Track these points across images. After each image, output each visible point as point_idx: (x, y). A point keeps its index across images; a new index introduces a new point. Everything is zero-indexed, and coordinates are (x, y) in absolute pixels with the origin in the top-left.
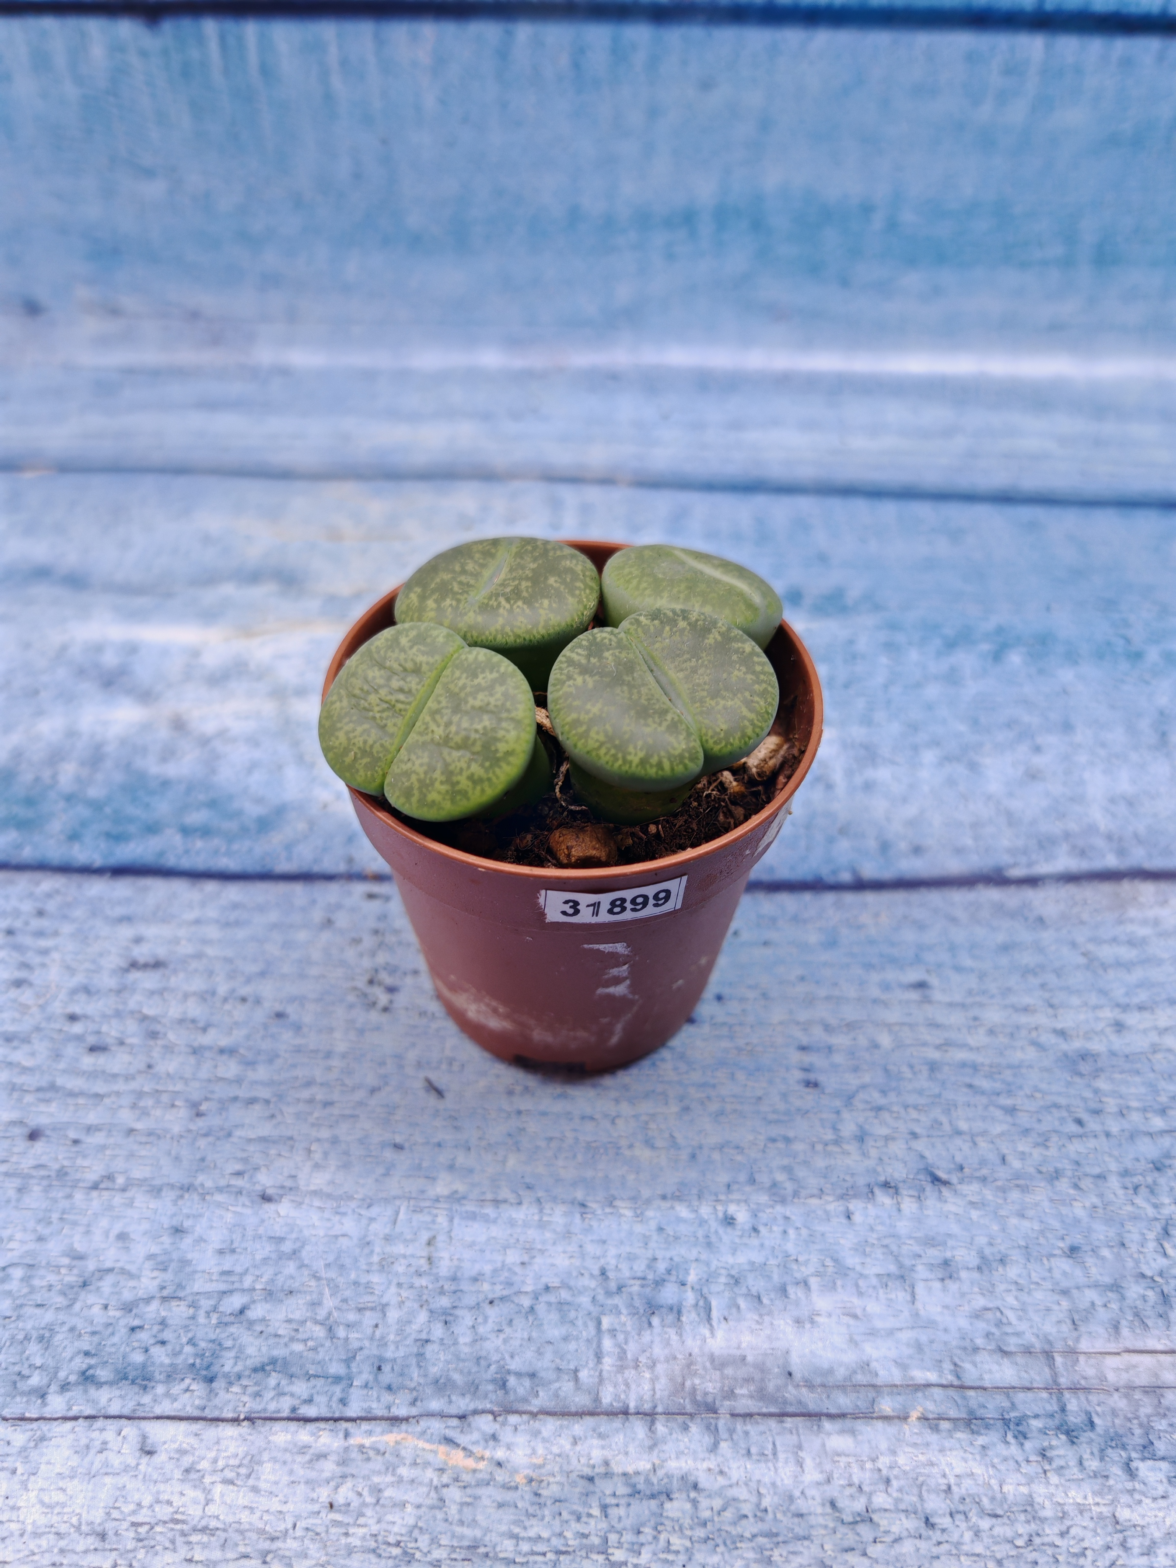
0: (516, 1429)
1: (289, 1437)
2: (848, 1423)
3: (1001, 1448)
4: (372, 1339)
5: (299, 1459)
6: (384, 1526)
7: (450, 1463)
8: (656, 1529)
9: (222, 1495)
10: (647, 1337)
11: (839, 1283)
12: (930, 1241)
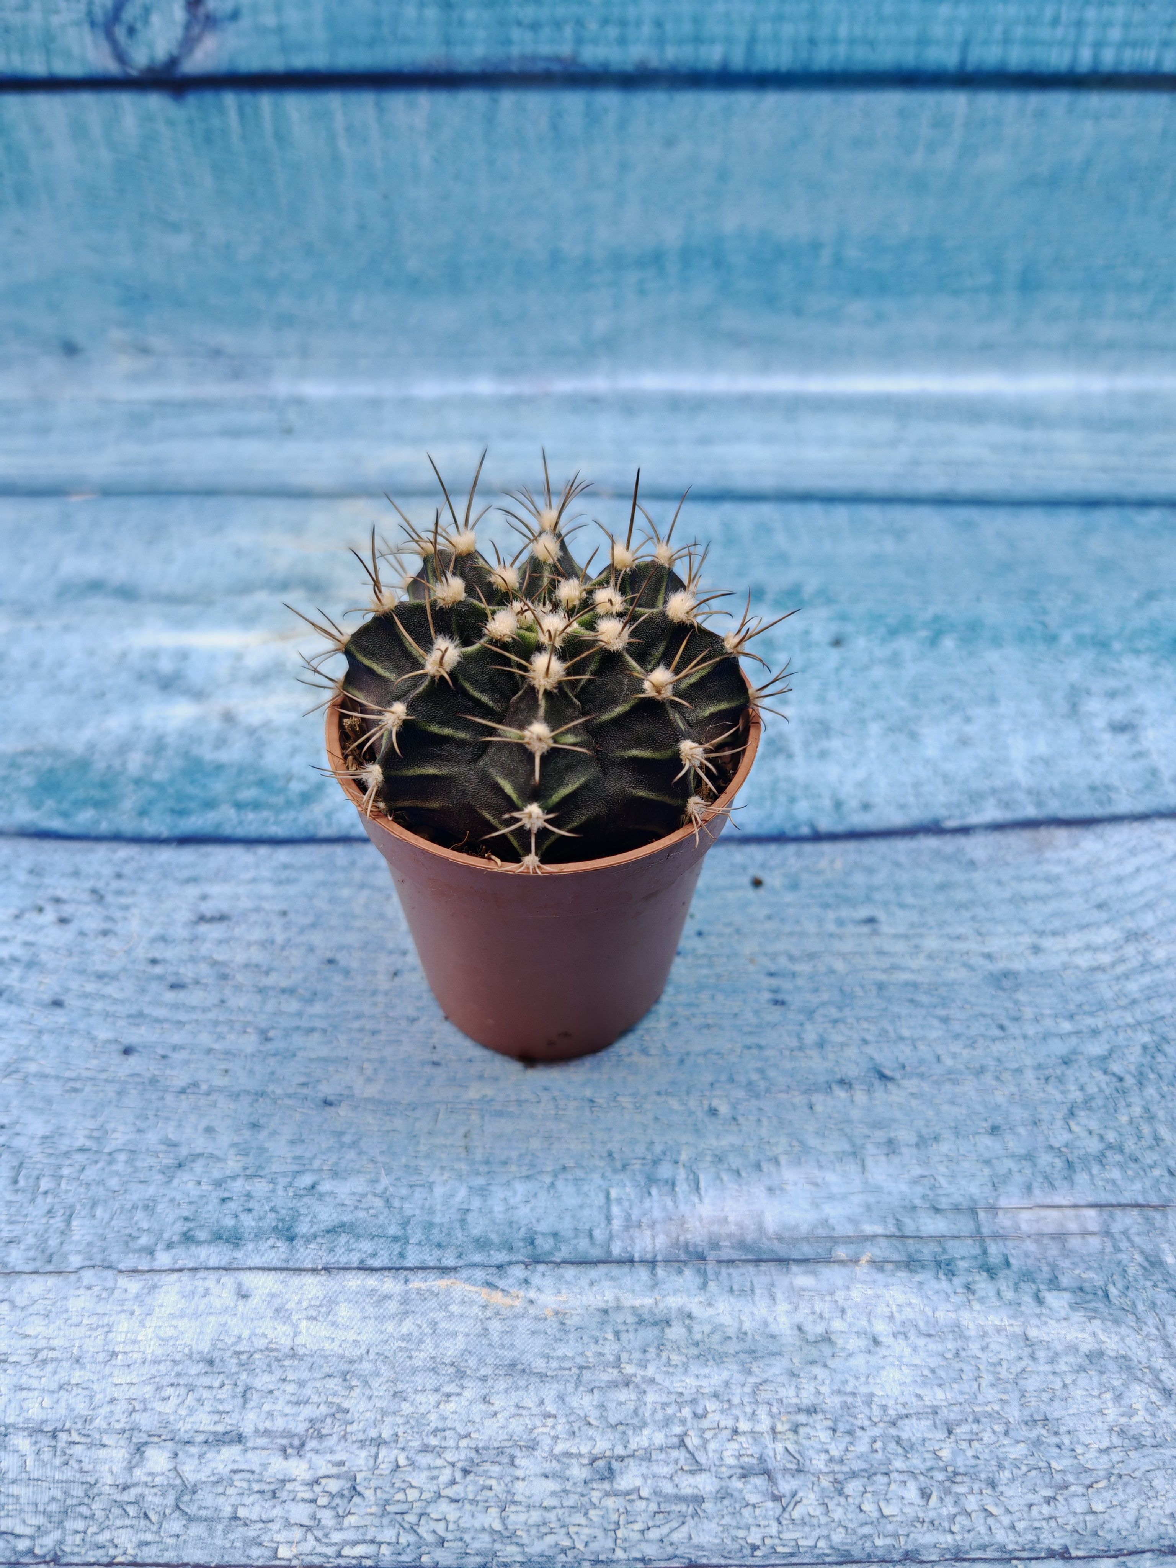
0: (544, 1275)
1: (359, 1282)
2: (811, 1267)
3: (934, 1284)
4: (422, 1208)
5: (368, 1299)
6: (441, 1350)
7: (492, 1301)
8: (658, 1348)
9: (307, 1329)
10: (647, 1204)
11: (803, 1159)
12: (877, 1125)
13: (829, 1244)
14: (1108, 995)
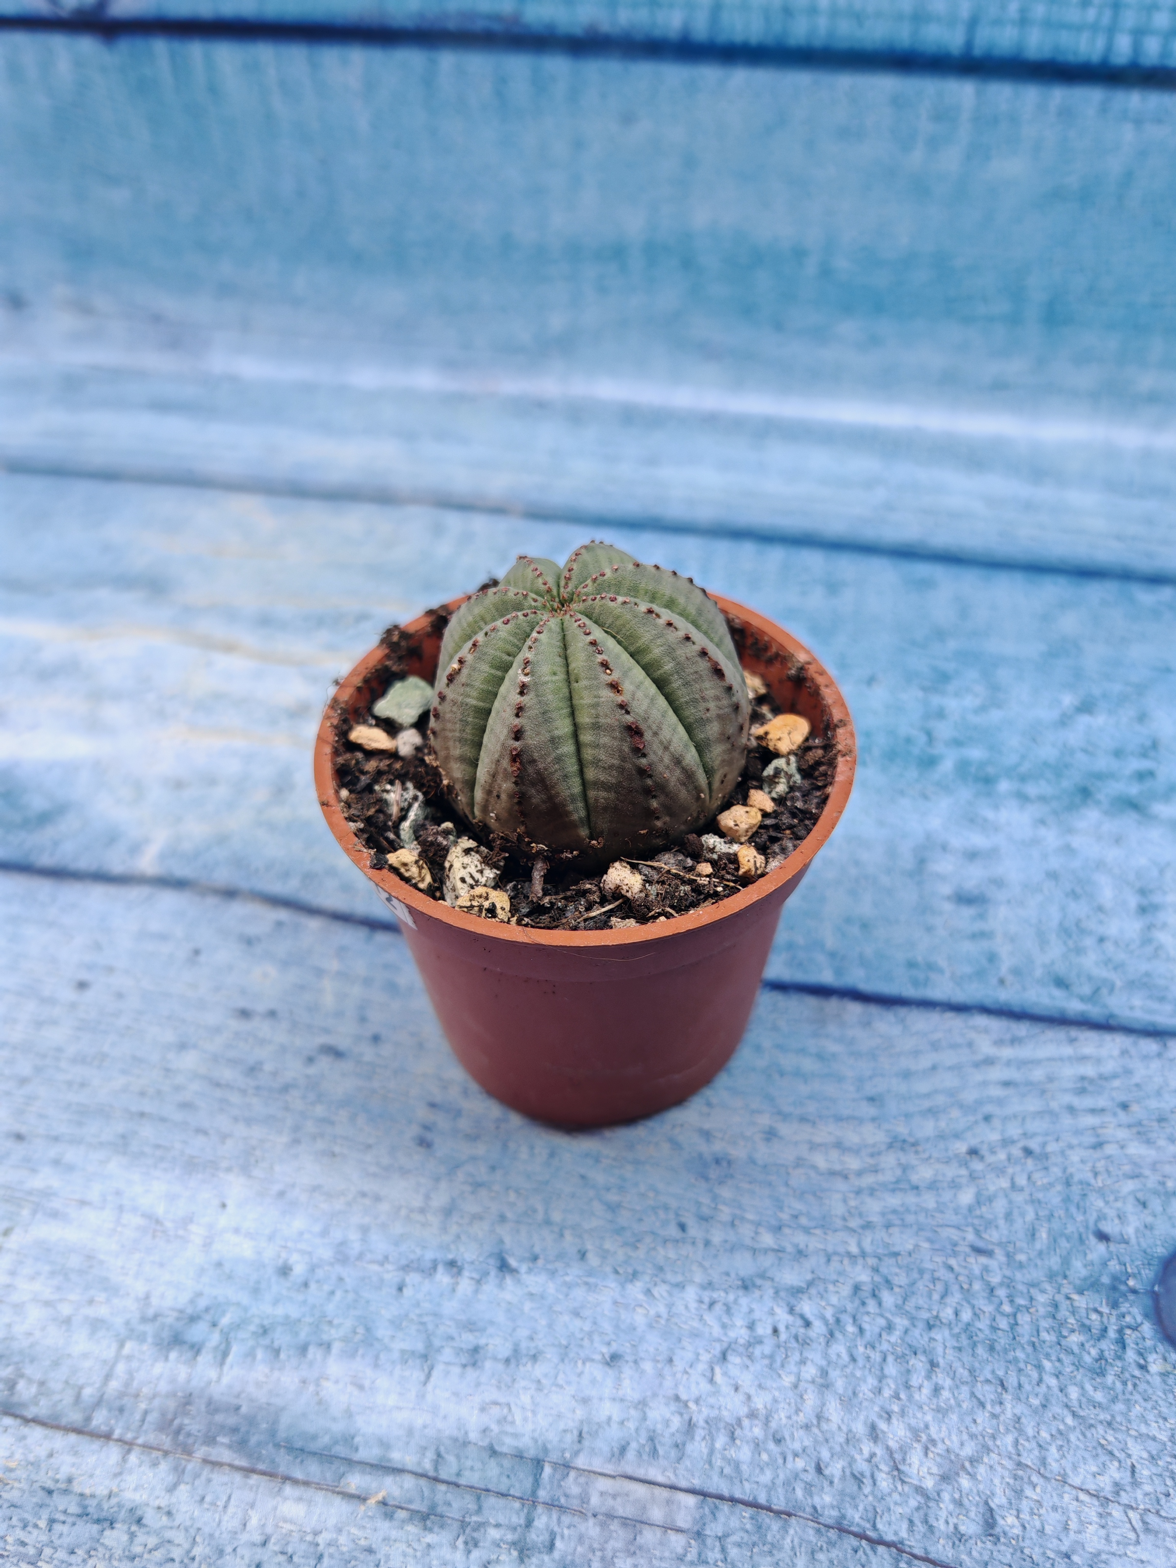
2: (309, 1492)
3: (447, 1551)
8: (89, 1552)
11: (361, 1351)
12: (470, 1326)
13: (342, 1469)
14: (839, 1209)
